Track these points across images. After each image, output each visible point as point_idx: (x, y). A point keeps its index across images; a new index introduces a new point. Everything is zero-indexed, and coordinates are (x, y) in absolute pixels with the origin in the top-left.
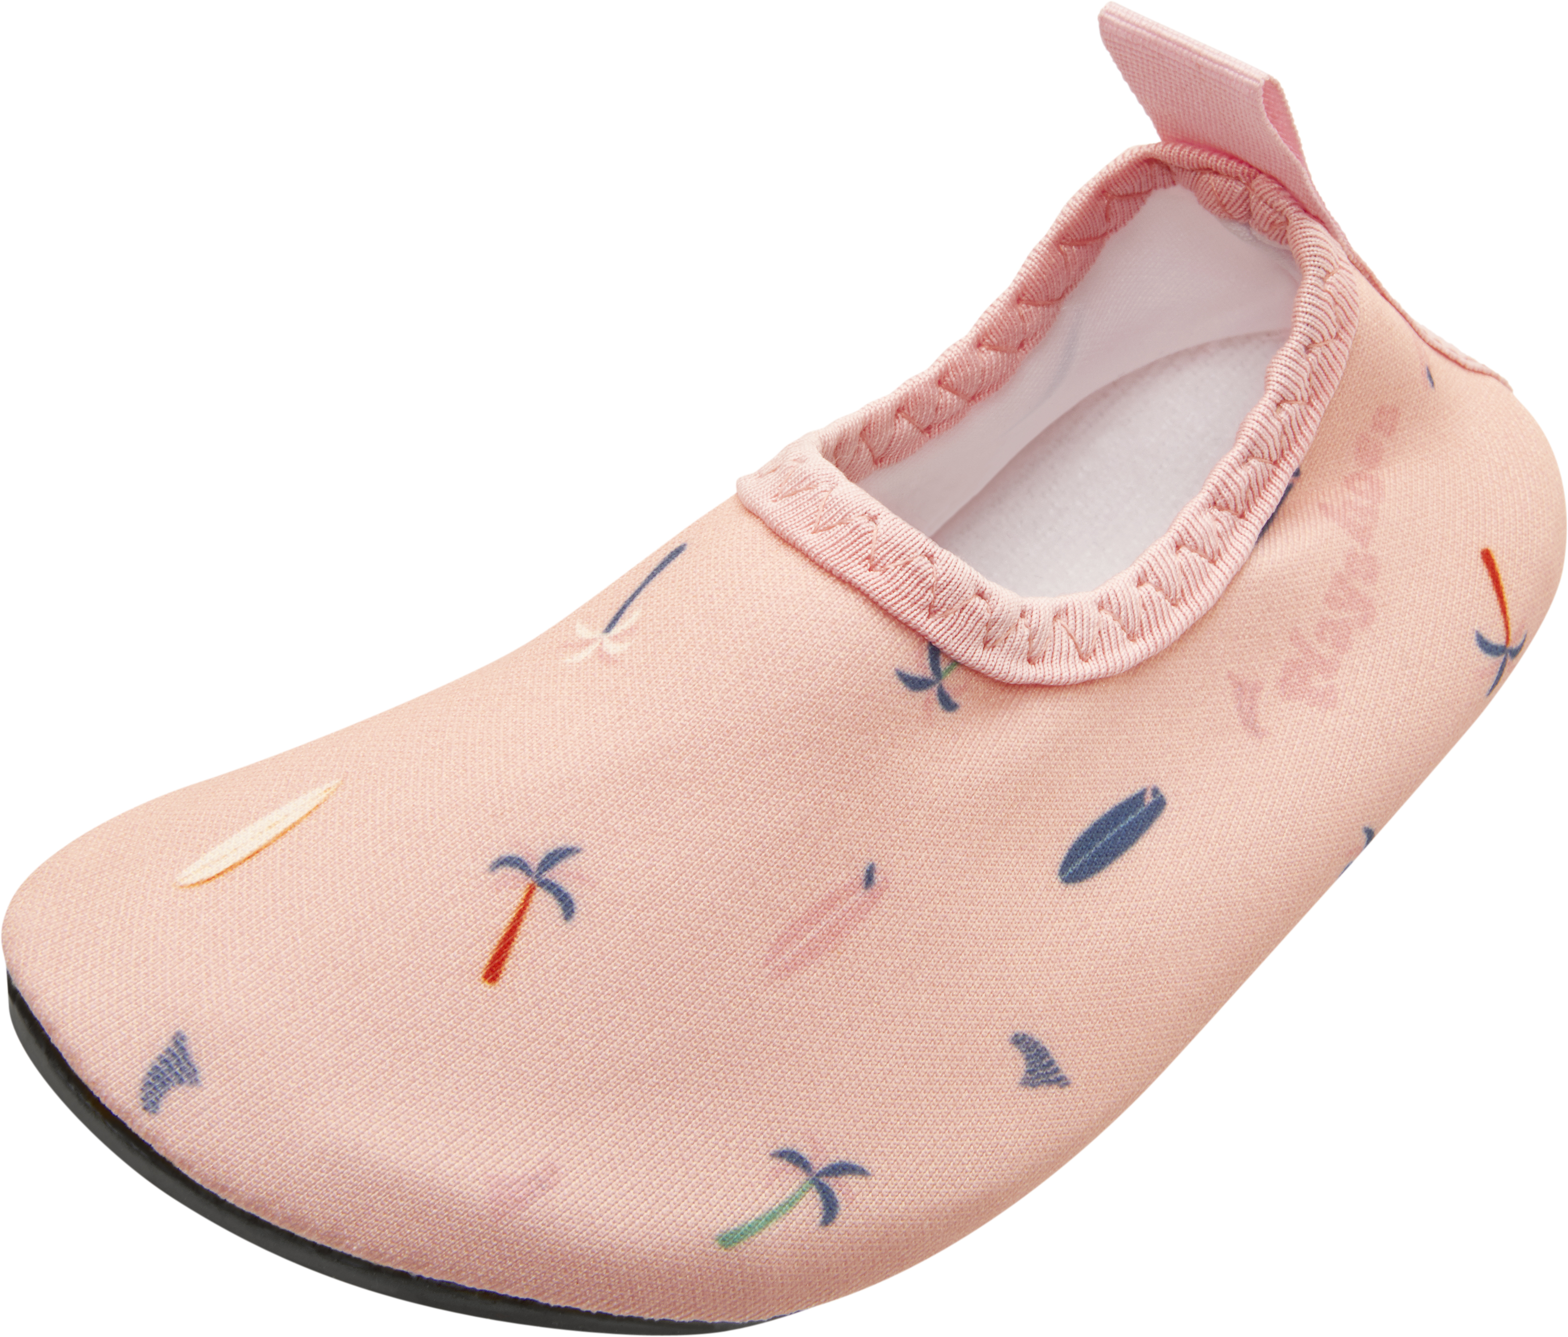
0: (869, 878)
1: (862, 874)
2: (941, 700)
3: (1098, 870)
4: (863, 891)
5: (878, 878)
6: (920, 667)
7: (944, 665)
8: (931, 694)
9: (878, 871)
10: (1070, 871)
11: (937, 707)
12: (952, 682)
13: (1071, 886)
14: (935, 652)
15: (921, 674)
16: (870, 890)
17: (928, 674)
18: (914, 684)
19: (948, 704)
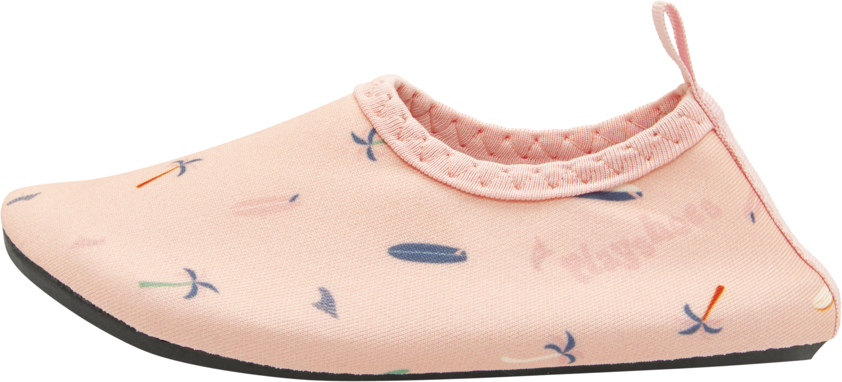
0: (293, 199)
1: (292, 195)
2: (368, 153)
3: (409, 260)
4: (288, 202)
5: (297, 200)
6: (364, 135)
7: (376, 138)
8: (364, 148)
9: (299, 198)
10: (395, 251)
11: (364, 156)
12: (377, 149)
13: (390, 257)
14: (374, 131)
15: (362, 137)
16: (291, 203)
17: (366, 139)
18: (357, 140)
19: (371, 155)
